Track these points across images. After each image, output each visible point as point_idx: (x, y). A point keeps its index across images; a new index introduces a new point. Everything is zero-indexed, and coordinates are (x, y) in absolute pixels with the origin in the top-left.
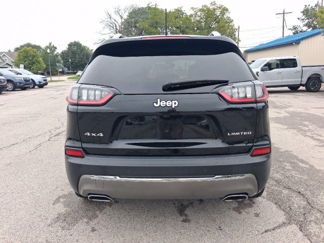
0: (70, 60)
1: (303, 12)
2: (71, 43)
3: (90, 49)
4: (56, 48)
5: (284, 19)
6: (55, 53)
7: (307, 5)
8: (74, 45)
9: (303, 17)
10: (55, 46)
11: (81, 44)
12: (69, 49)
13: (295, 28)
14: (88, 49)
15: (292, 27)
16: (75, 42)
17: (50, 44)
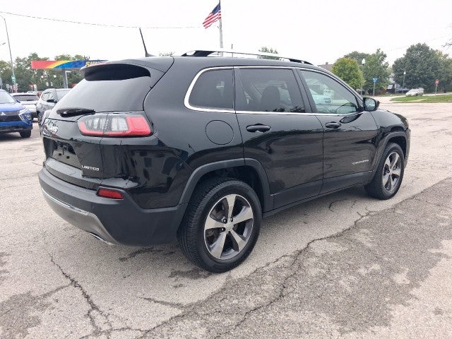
0: (405, 73)
2: (413, 47)
3: (444, 54)
4: (385, 56)
6: (384, 63)
8: (417, 50)
10: (384, 53)
11: (428, 48)
12: (407, 56)
14: (440, 54)
16: (419, 45)
17: (378, 51)
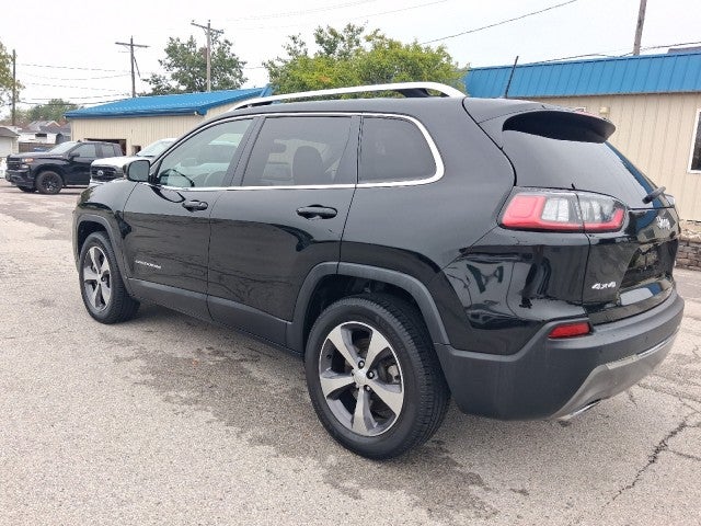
1: (168, 51)
5: (133, 57)
7: (175, 38)
9: (168, 61)
13: (156, 80)
15: (149, 77)
